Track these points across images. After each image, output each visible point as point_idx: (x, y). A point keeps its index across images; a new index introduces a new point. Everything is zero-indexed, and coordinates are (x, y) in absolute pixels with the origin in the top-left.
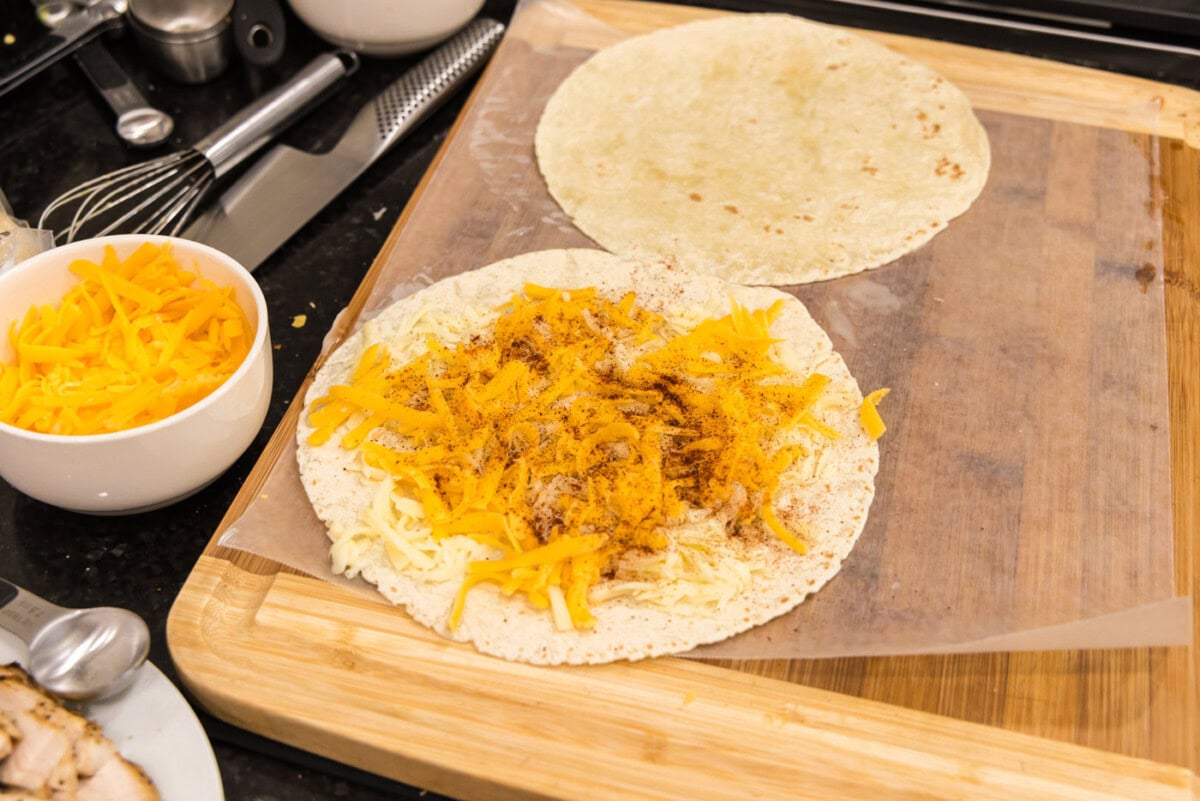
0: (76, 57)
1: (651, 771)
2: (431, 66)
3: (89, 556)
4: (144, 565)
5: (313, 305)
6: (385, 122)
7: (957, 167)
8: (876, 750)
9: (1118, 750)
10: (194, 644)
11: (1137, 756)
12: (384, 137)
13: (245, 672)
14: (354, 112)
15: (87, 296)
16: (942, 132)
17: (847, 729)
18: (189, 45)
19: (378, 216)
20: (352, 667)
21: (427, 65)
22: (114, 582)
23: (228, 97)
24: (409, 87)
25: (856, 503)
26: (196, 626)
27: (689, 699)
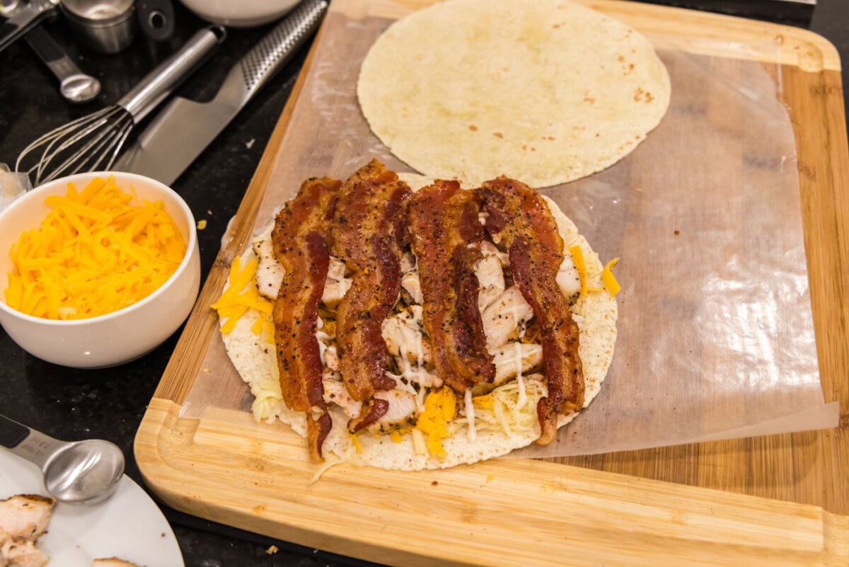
0: (26, 38)
1: (467, 528)
2: (278, 35)
3: (73, 400)
4: (111, 404)
5: (210, 213)
6: (249, 77)
7: (648, 95)
8: (616, 505)
9: (774, 496)
10: (153, 460)
11: (786, 500)
12: (249, 89)
13: (189, 477)
14: (227, 70)
15: (59, 219)
16: (636, 69)
17: (596, 493)
18: (107, 29)
19: (249, 145)
20: (262, 469)
21: (275, 34)
22: (92, 417)
23: (136, 63)
24: (264, 51)
25: (605, 342)
26: (153, 448)
27: (490, 478)
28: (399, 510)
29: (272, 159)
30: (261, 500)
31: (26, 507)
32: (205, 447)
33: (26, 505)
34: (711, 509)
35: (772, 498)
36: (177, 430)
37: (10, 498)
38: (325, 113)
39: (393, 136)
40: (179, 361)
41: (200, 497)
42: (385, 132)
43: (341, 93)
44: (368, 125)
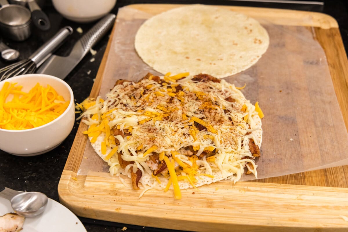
1: (210, 210)
3: (25, 178)
4: (42, 178)
6: (84, 46)
7: (260, 41)
8: (272, 195)
10: (68, 194)
12: (84, 51)
13: (85, 200)
16: (253, 32)
17: (262, 191)
19: (89, 73)
20: (116, 194)
22: (34, 184)
23: (33, 43)
24: (90, 35)
25: (258, 134)
26: (67, 190)
27: (216, 189)
28: (179, 205)
29: (102, 75)
30: (118, 206)
31: (13, 218)
32: (90, 187)
33: (13, 217)
34: (313, 193)
35: (338, 187)
36: (76, 183)
37: (5, 215)
38: (122, 57)
39: (153, 63)
40: (73, 155)
41: (91, 207)
42: (150, 61)
43: (127, 48)
44: (142, 60)
